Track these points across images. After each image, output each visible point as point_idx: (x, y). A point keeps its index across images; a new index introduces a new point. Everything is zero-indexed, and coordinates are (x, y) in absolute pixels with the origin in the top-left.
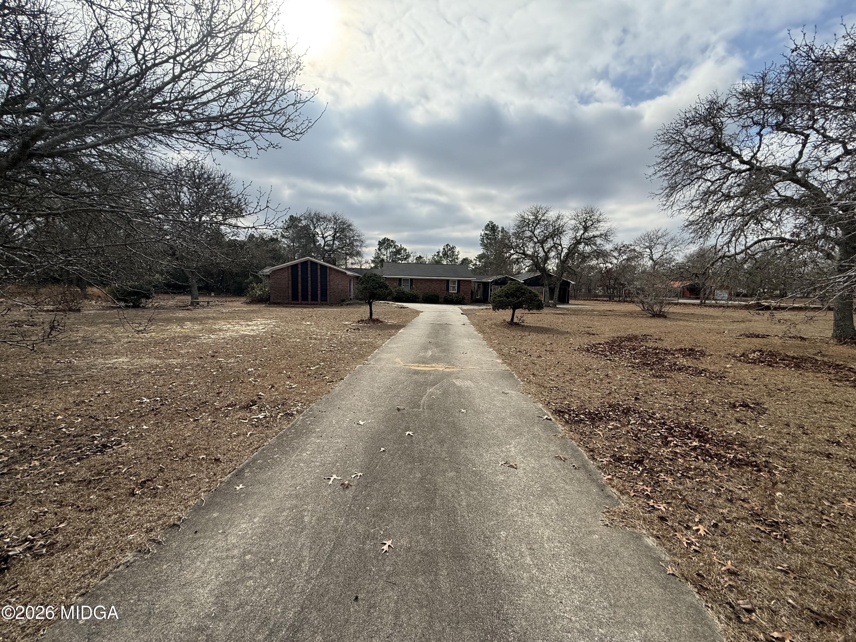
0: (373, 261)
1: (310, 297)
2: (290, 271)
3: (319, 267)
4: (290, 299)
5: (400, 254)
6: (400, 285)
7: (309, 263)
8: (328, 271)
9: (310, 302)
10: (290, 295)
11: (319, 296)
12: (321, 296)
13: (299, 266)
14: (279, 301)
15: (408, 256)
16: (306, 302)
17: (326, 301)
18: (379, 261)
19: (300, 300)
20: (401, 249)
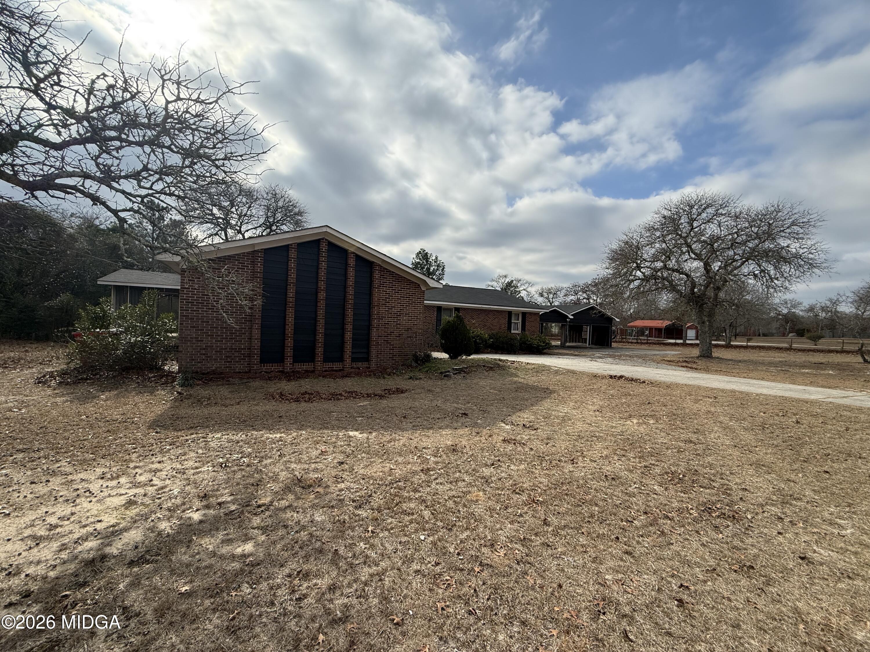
1: (320, 350)
2: (259, 267)
3: (352, 262)
4: (256, 359)
7: (324, 247)
8: (377, 275)
9: (319, 365)
10: (256, 343)
11: (348, 347)
12: (353, 346)
13: (293, 254)
14: (213, 366)
16: (306, 366)
17: (367, 359)
19: (289, 361)
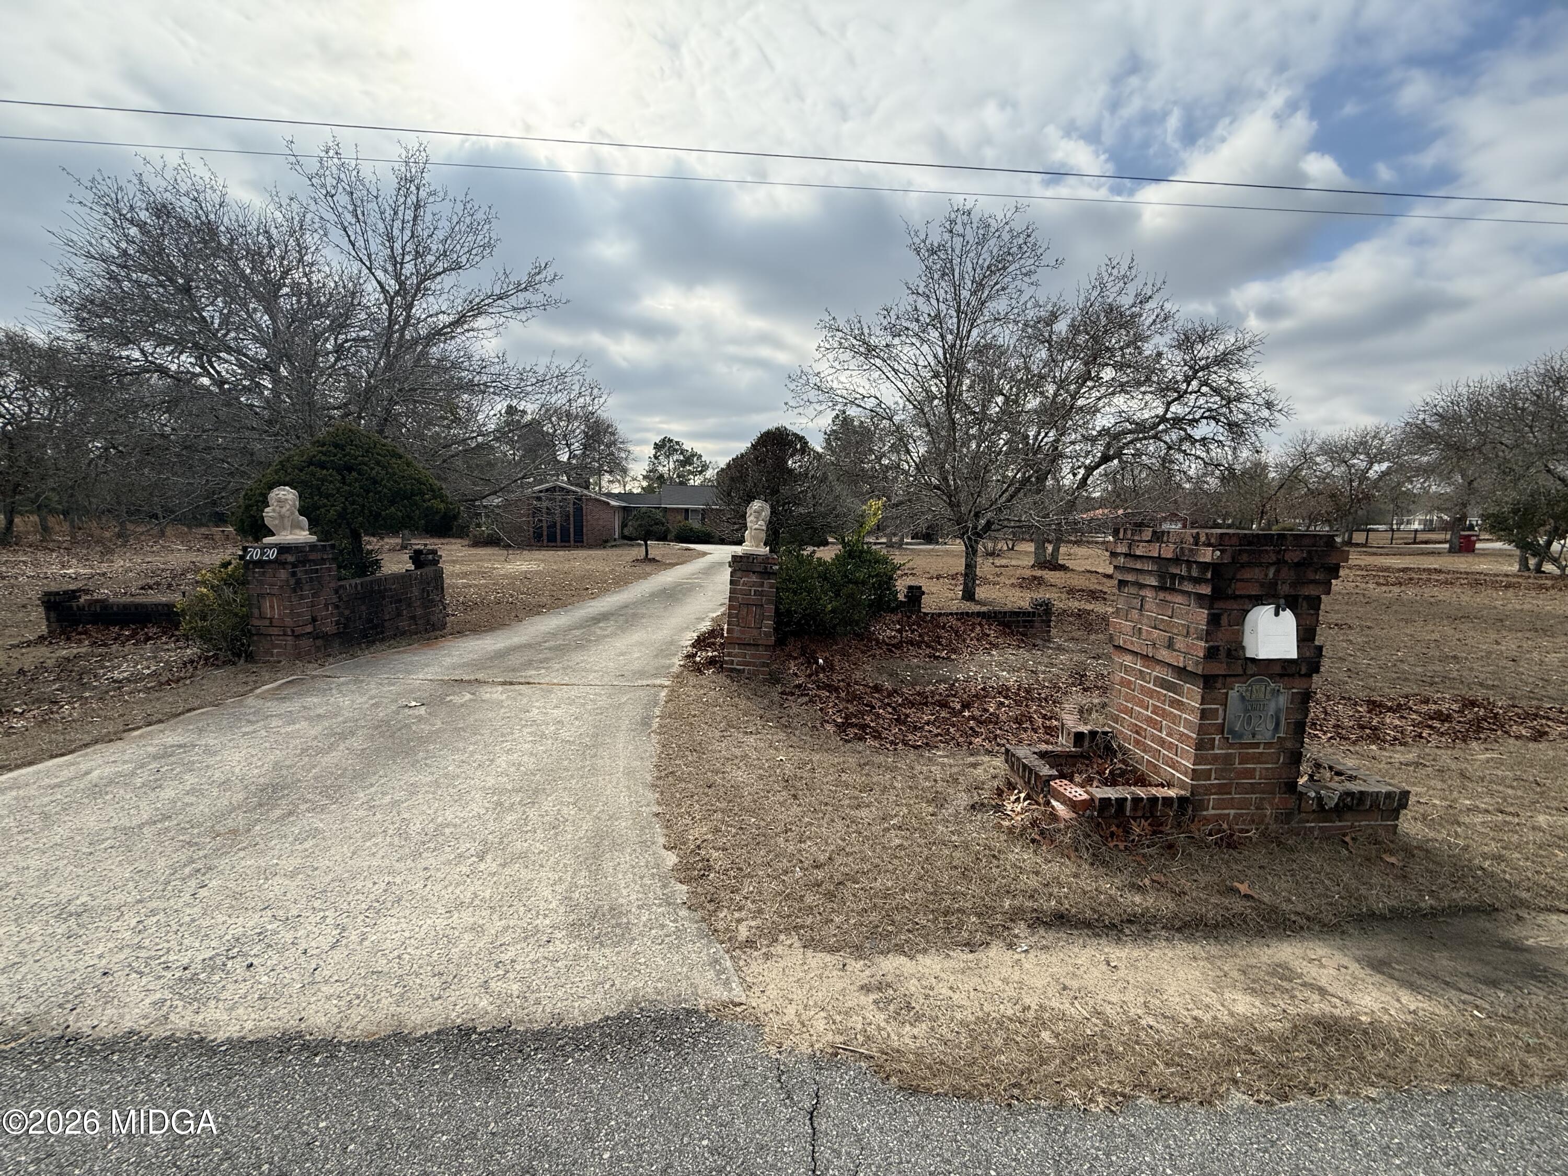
0: (645, 477)
1: (559, 537)
5: (690, 464)
6: (687, 518)
8: (581, 499)
9: (559, 544)
10: (532, 534)
11: (572, 535)
12: (576, 535)
15: (705, 467)
17: (582, 541)
18: (655, 478)
20: (693, 455)
